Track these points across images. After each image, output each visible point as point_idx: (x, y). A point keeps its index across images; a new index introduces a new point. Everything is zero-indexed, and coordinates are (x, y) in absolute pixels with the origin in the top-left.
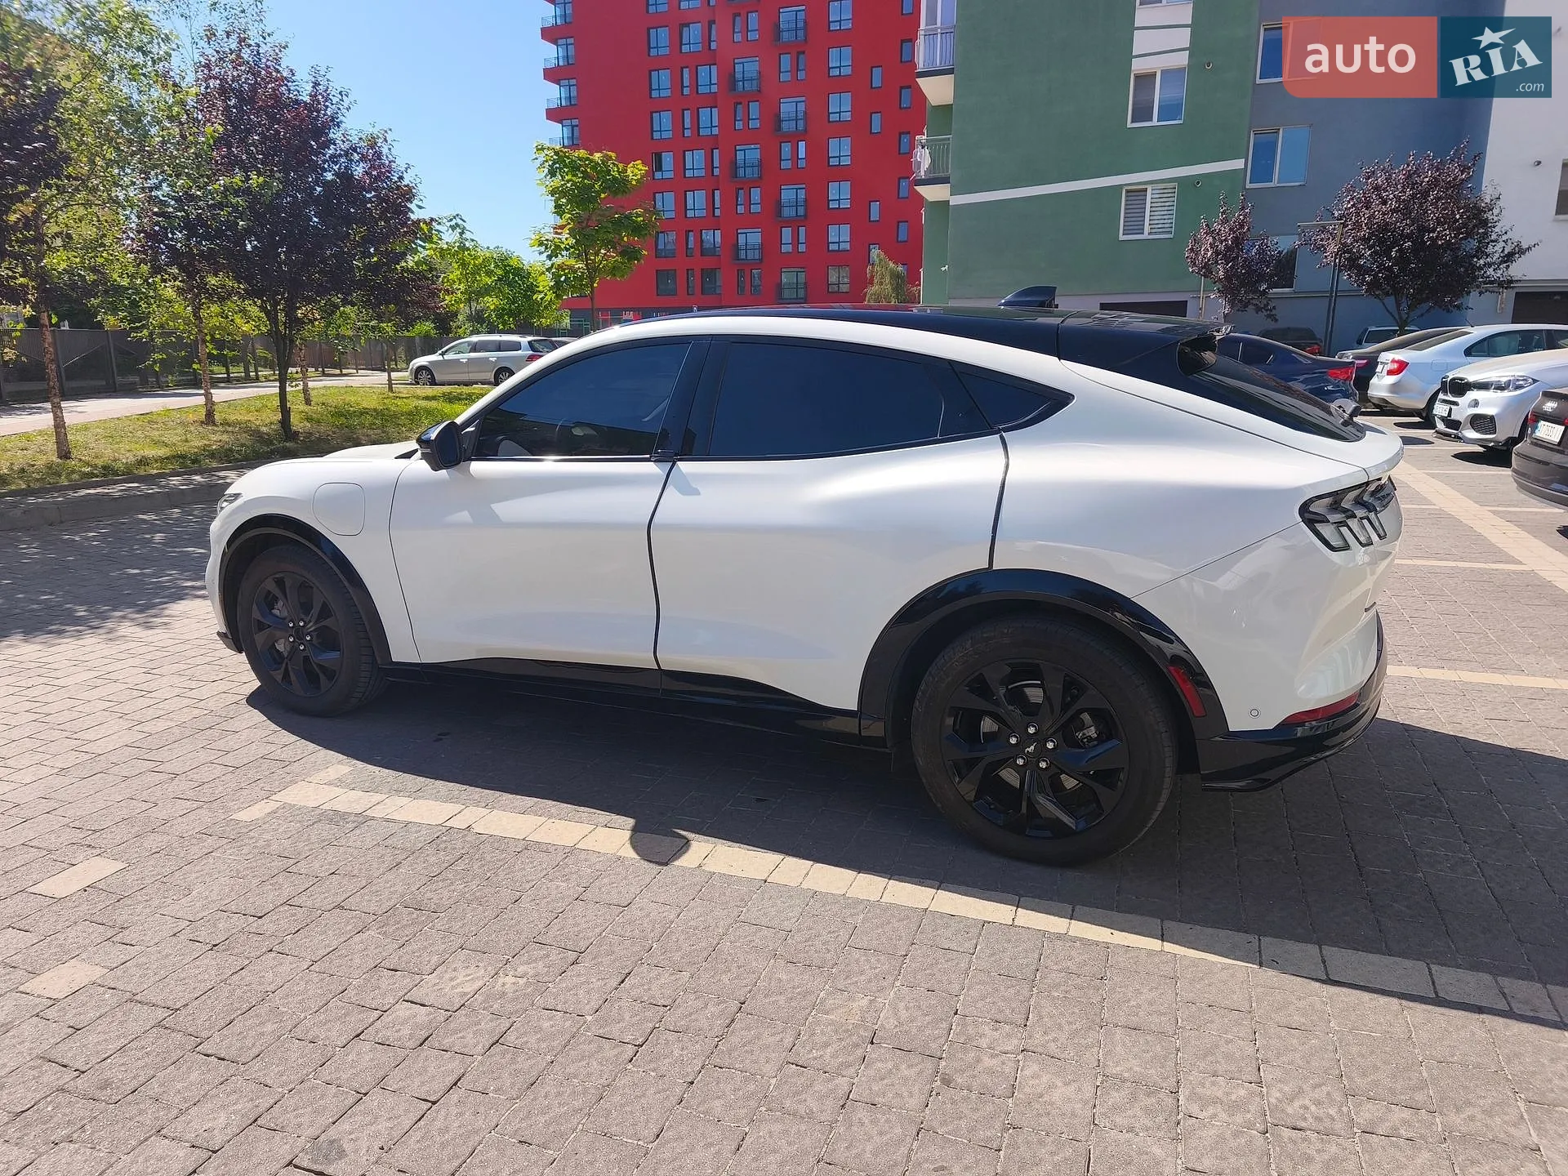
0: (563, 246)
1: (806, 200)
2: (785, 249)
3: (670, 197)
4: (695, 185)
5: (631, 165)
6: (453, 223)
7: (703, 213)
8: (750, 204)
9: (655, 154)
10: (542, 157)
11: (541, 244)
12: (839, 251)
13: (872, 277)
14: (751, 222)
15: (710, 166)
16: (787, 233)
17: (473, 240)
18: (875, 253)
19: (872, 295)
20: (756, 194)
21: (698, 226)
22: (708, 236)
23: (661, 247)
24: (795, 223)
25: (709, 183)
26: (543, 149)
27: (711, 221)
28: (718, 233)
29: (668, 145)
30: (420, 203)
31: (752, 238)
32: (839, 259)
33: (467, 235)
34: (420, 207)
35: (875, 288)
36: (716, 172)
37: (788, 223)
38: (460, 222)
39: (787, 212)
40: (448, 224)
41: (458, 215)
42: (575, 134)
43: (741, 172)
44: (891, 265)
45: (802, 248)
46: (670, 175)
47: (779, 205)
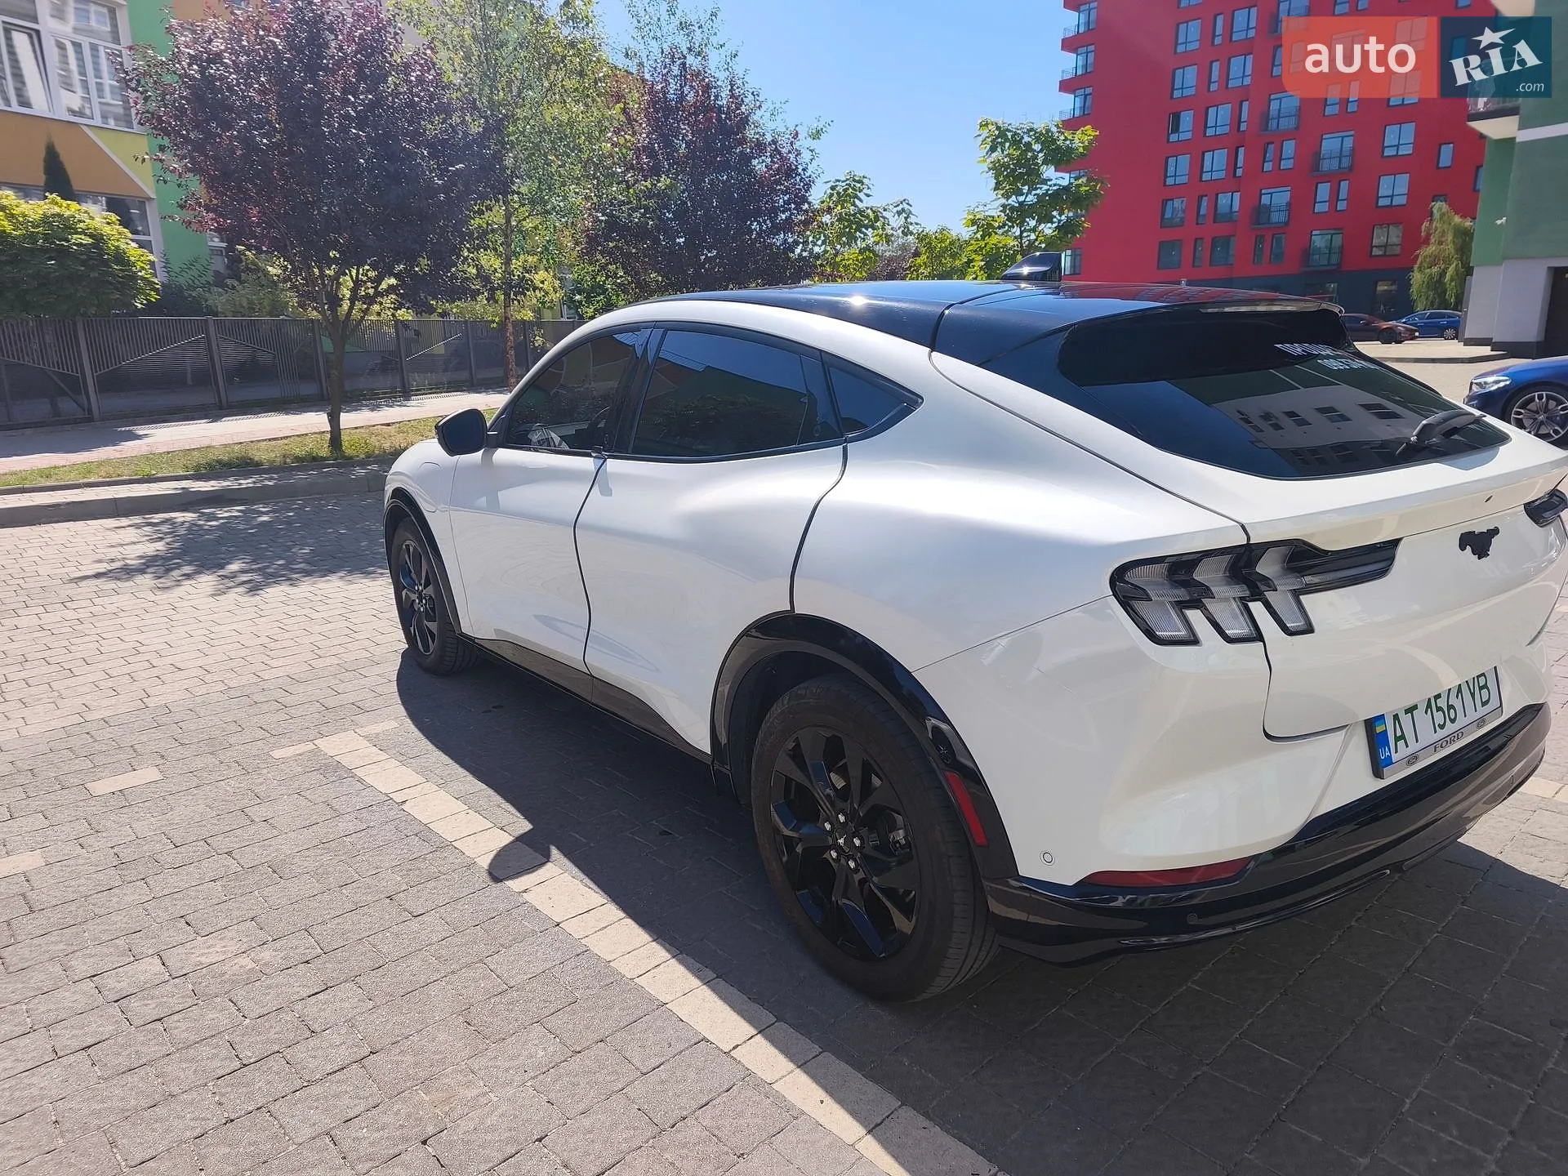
0: (996, 225)
1: (1353, 149)
2: (1319, 208)
3: (1184, 161)
4: (1217, 143)
5: (1079, 132)
6: (899, 208)
7: (1222, 175)
8: (1281, 159)
9: (1173, 114)
10: (985, 133)
11: (974, 222)
12: (1391, 206)
13: (1428, 236)
14: (1280, 179)
15: (1236, 121)
16: (1324, 191)
17: (917, 224)
18: (1439, 207)
19: (1426, 257)
20: (1289, 148)
21: (1217, 188)
22: (1224, 200)
23: (1168, 215)
24: (1334, 179)
25: (1234, 141)
26: (987, 125)
27: (1232, 182)
28: (1237, 196)
29: (1187, 103)
30: (868, 192)
31: (1280, 197)
32: (1391, 215)
33: (912, 219)
34: (868, 196)
35: (1431, 249)
36: (1243, 127)
37: (1326, 177)
38: (906, 207)
39: (1325, 166)
40: (895, 210)
41: (904, 200)
42: (1087, 104)
43: (1273, 124)
44: (1457, 219)
45: (1342, 206)
46: (1188, 136)
47: (1317, 156)
